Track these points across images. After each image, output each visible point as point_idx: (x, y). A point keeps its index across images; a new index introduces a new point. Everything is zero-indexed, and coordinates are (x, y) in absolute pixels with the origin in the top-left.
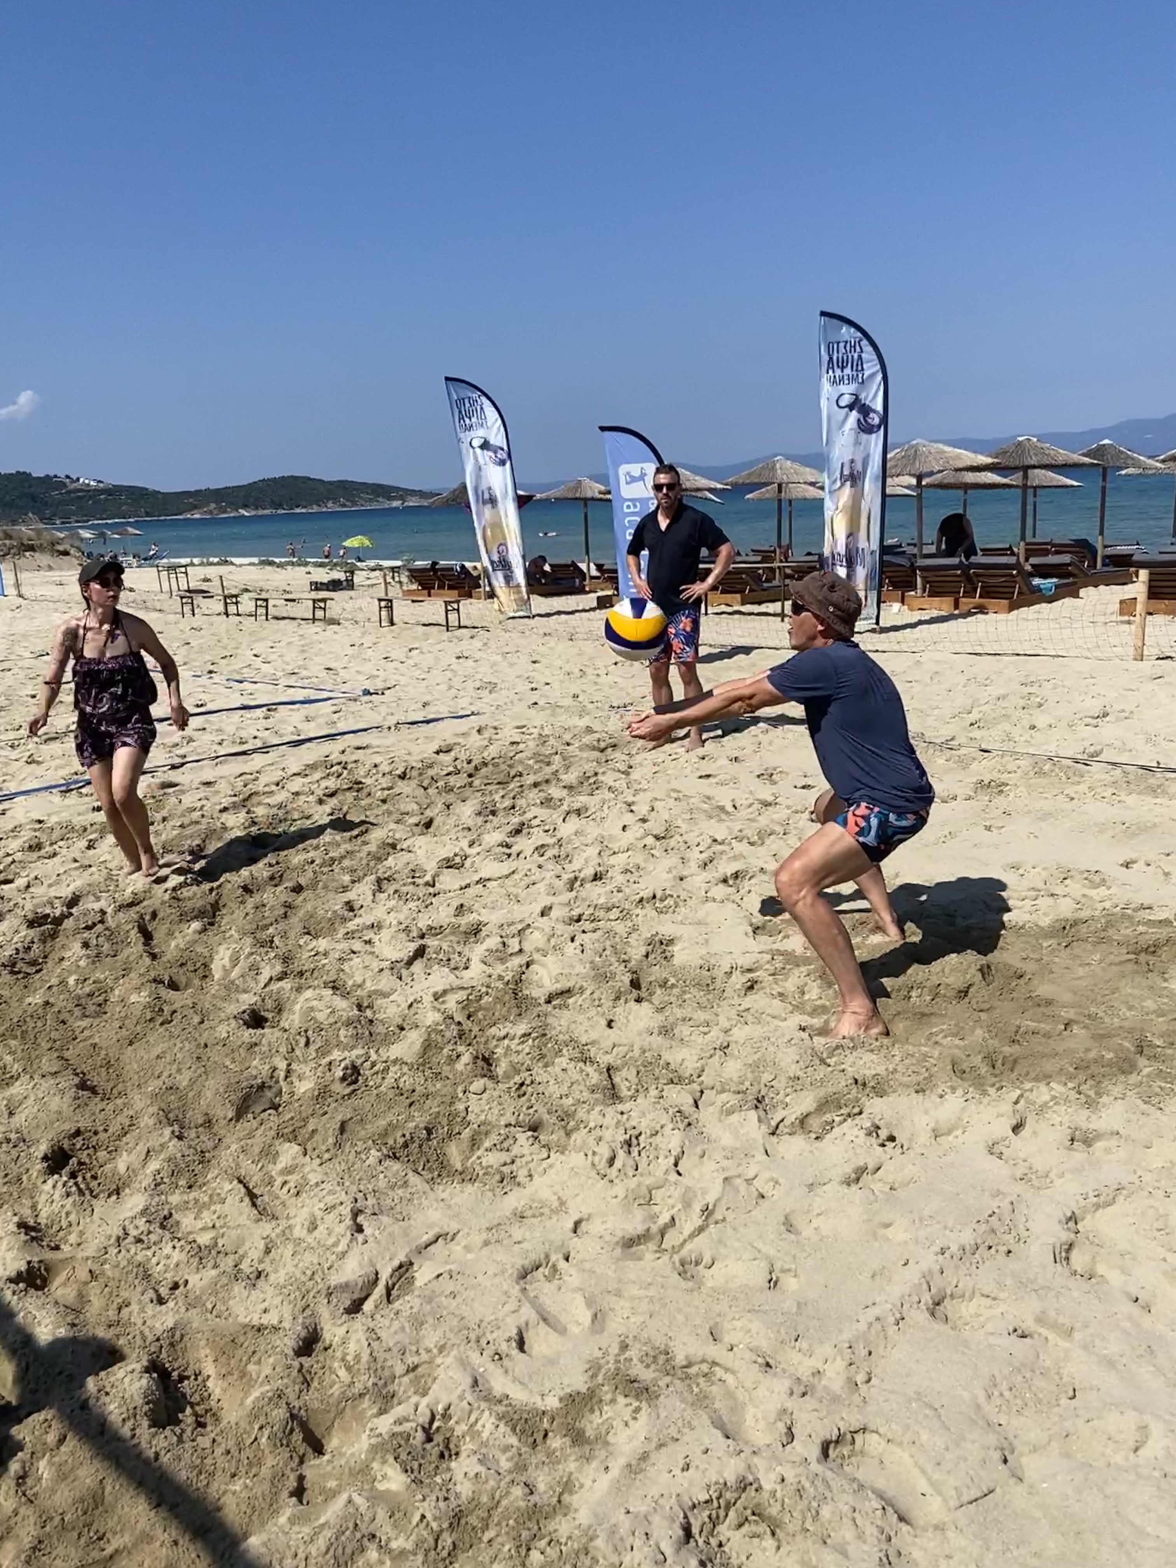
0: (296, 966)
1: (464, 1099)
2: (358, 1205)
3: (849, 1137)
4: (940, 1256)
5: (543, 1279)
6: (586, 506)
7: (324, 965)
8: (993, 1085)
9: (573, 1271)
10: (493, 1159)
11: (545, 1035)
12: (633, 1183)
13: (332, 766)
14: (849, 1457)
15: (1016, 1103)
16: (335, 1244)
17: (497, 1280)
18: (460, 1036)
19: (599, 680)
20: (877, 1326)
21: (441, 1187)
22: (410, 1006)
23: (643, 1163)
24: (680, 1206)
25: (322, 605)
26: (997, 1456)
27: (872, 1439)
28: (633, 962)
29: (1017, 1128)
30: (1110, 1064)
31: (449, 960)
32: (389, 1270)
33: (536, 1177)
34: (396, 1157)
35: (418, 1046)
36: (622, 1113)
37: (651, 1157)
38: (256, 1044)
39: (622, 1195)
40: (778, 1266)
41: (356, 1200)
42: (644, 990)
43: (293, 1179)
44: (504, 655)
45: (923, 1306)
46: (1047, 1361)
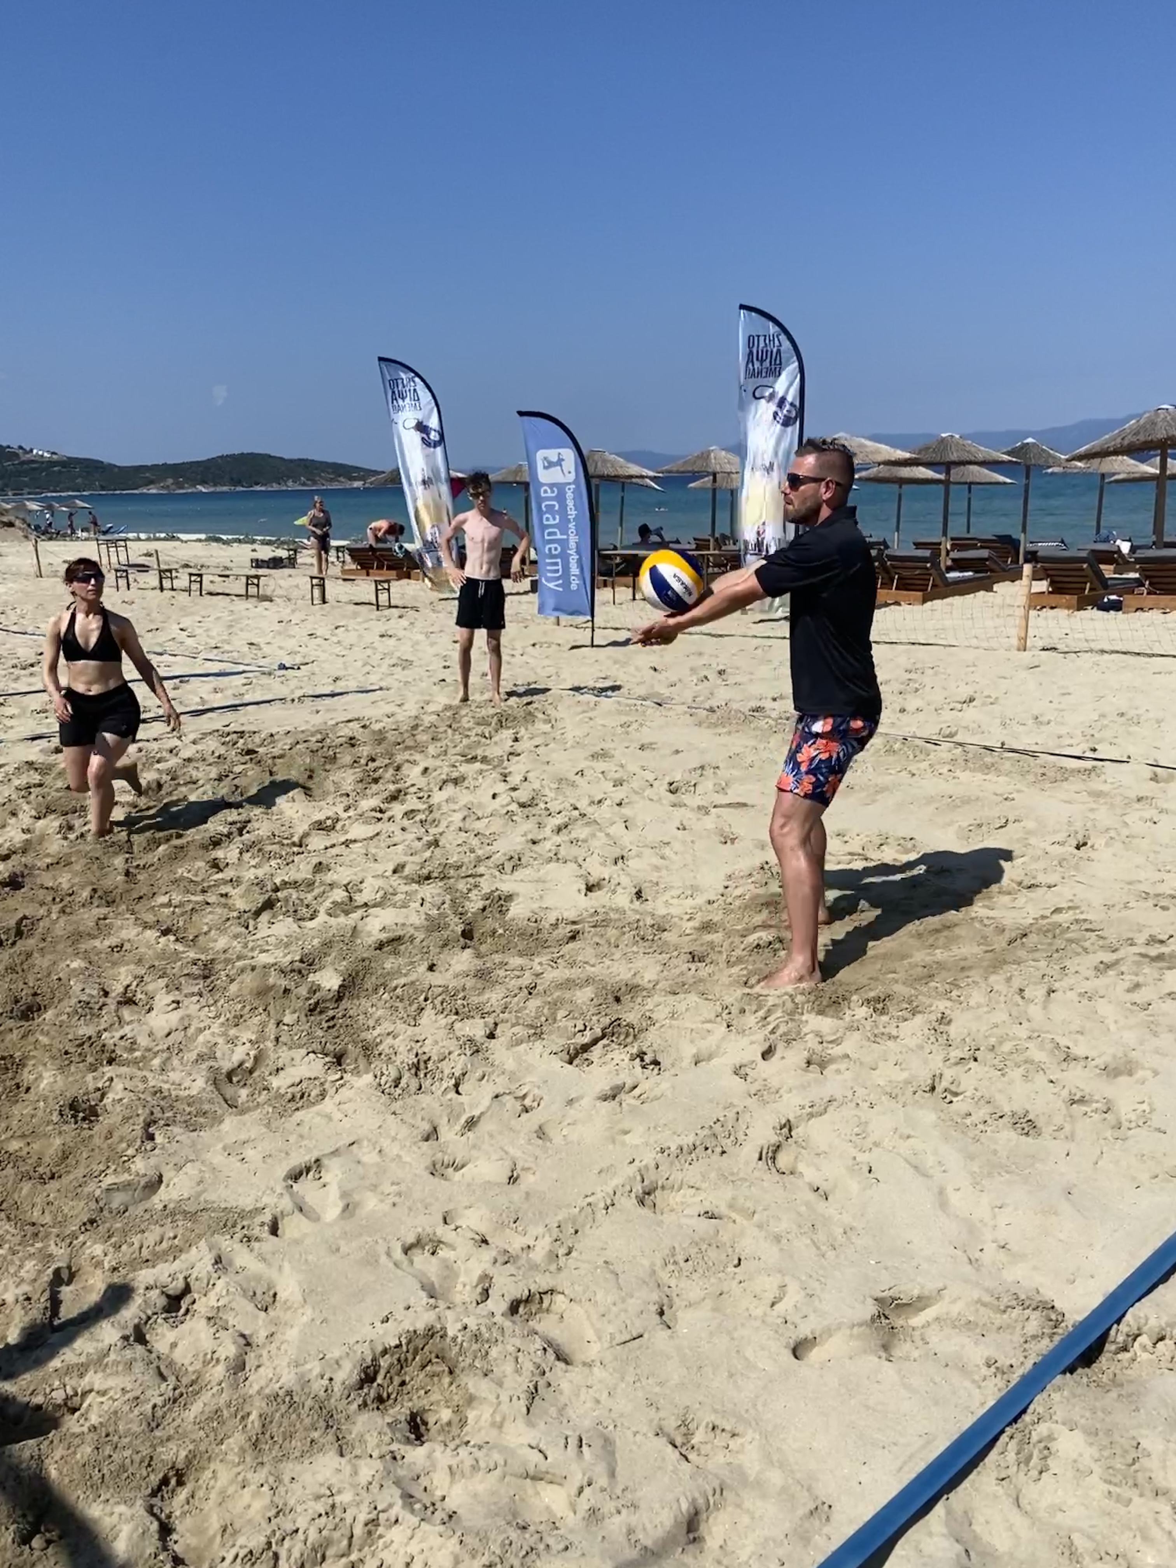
3: (615, 1062)
4: (660, 1155)
5: (310, 1180)
14: (536, 1313)
20: (588, 1211)
25: (255, 581)
26: (655, 1309)
27: (559, 1298)
28: (469, 915)
29: (767, 1054)
31: (295, 911)
36: (418, 1042)
37: (435, 1079)
40: (519, 1167)
42: (476, 939)
44: (428, 635)
45: (633, 1195)
46: (725, 1237)
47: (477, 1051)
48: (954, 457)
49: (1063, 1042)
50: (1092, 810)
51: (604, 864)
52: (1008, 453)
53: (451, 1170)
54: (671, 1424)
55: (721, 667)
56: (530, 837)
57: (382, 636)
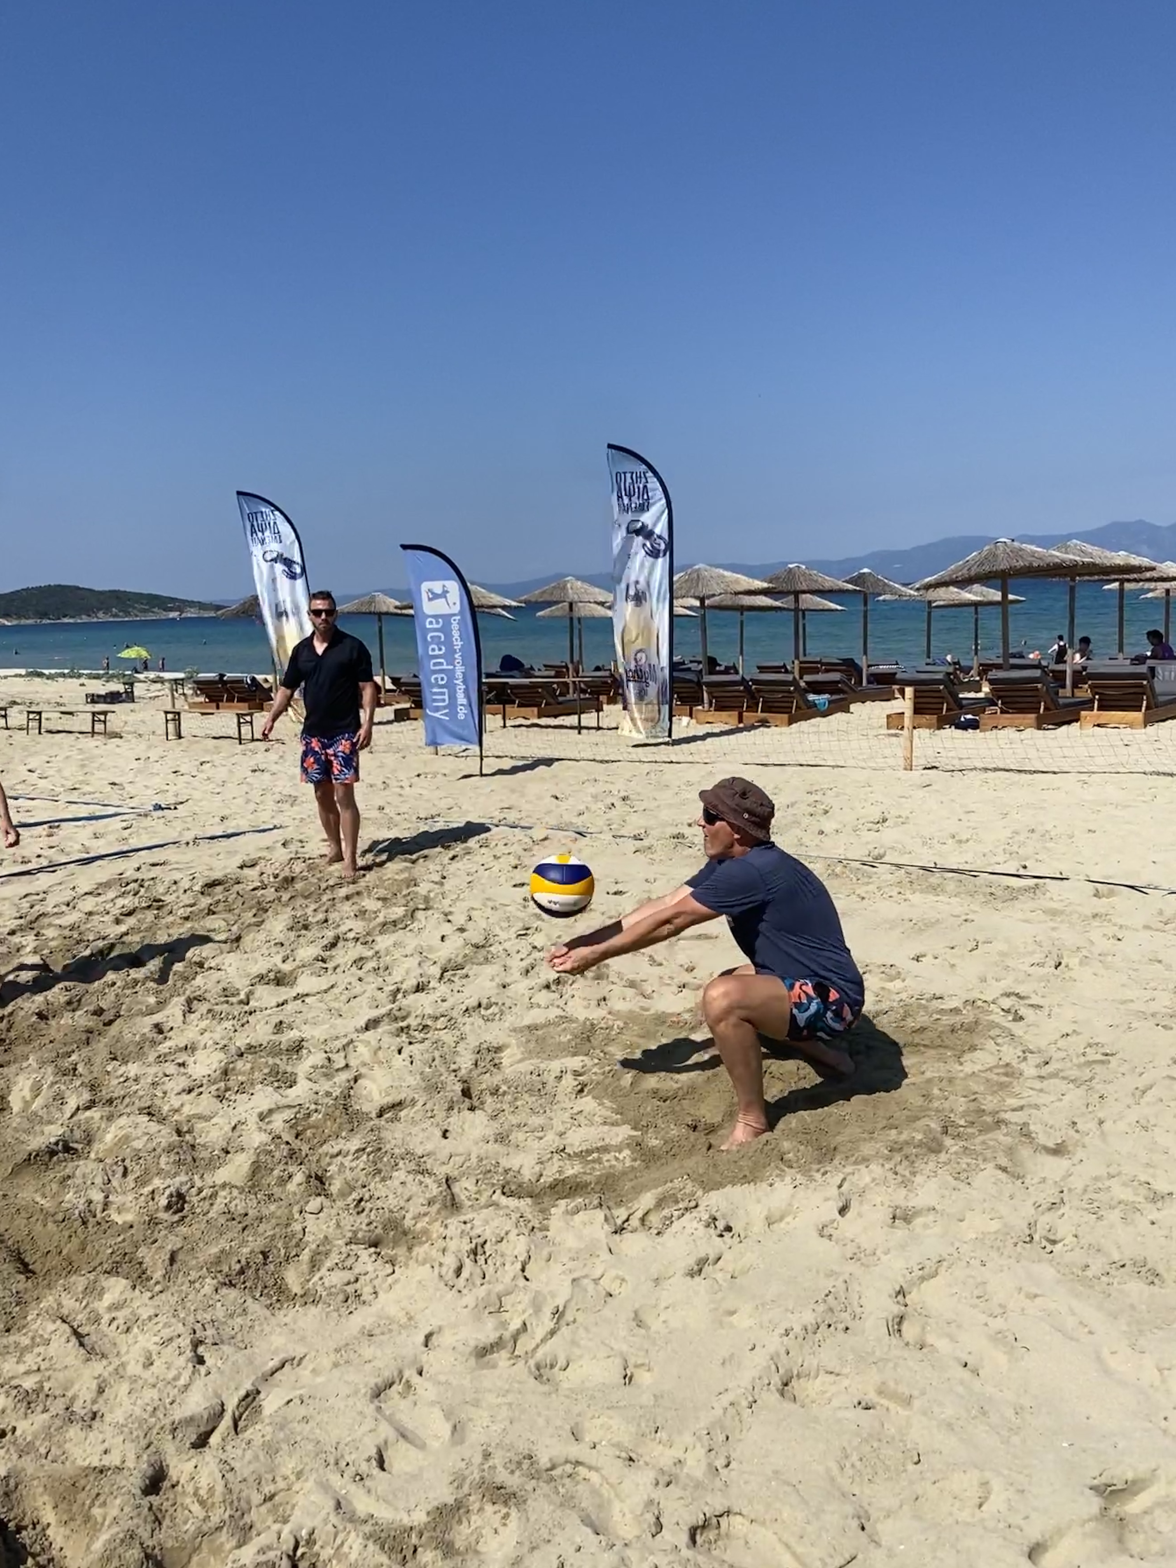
0: (105, 1094)
1: (301, 1219)
2: (197, 1335)
3: (689, 1231)
4: (785, 1338)
5: (397, 1396)
6: (380, 620)
7: (136, 1092)
8: (818, 1171)
9: (428, 1385)
10: (337, 1278)
11: (380, 1149)
12: (481, 1292)
13: (128, 884)
14: (716, 1541)
15: (840, 1186)
16: (176, 1378)
17: (351, 1401)
18: (292, 1154)
19: (402, 792)
20: (731, 1411)
21: (282, 1312)
22: (234, 1128)
23: (490, 1270)
24: (531, 1311)
25: (102, 717)
26: (855, 1524)
27: (736, 1520)
28: (463, 1071)
29: (843, 1211)
30: (920, 1145)
32: (235, 1401)
33: (381, 1294)
34: (232, 1285)
35: (246, 1168)
36: (465, 1223)
37: (498, 1264)
38: (69, 1177)
39: (472, 1304)
40: (632, 1361)
41: (195, 1332)
42: (475, 1099)
43: (121, 1315)
45: (772, 1387)
46: (890, 1430)
48: (804, 587)
49: (1141, 1177)
50: (1053, 929)
52: (849, 582)
55: (623, 794)
57: (254, 771)
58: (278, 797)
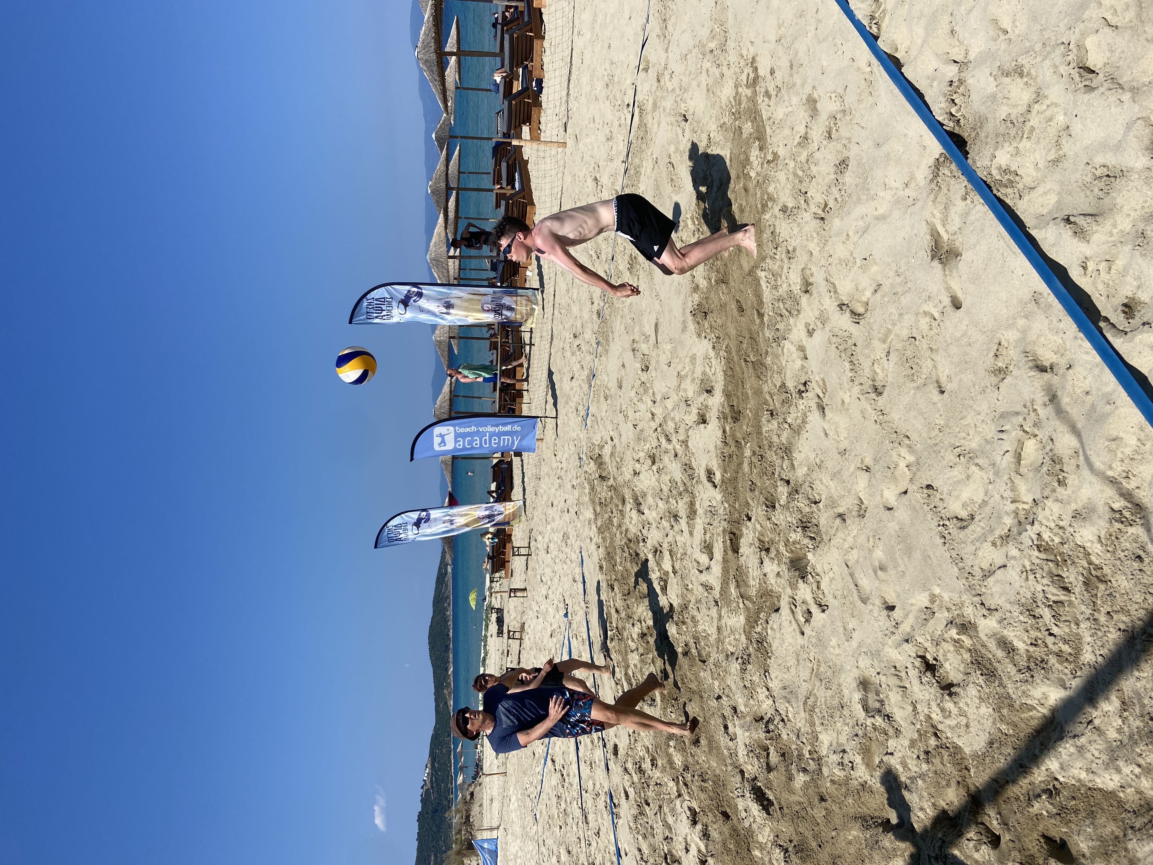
44: (547, 522)
45: (876, 399)
46: (899, 346)
47: (796, 491)
48: (443, 185)
49: (797, 140)
50: (664, 110)
51: (690, 413)
52: (442, 150)
53: (863, 506)
54: (994, 380)
55: (572, 336)
56: (672, 458)
57: (548, 552)
58: (564, 544)
